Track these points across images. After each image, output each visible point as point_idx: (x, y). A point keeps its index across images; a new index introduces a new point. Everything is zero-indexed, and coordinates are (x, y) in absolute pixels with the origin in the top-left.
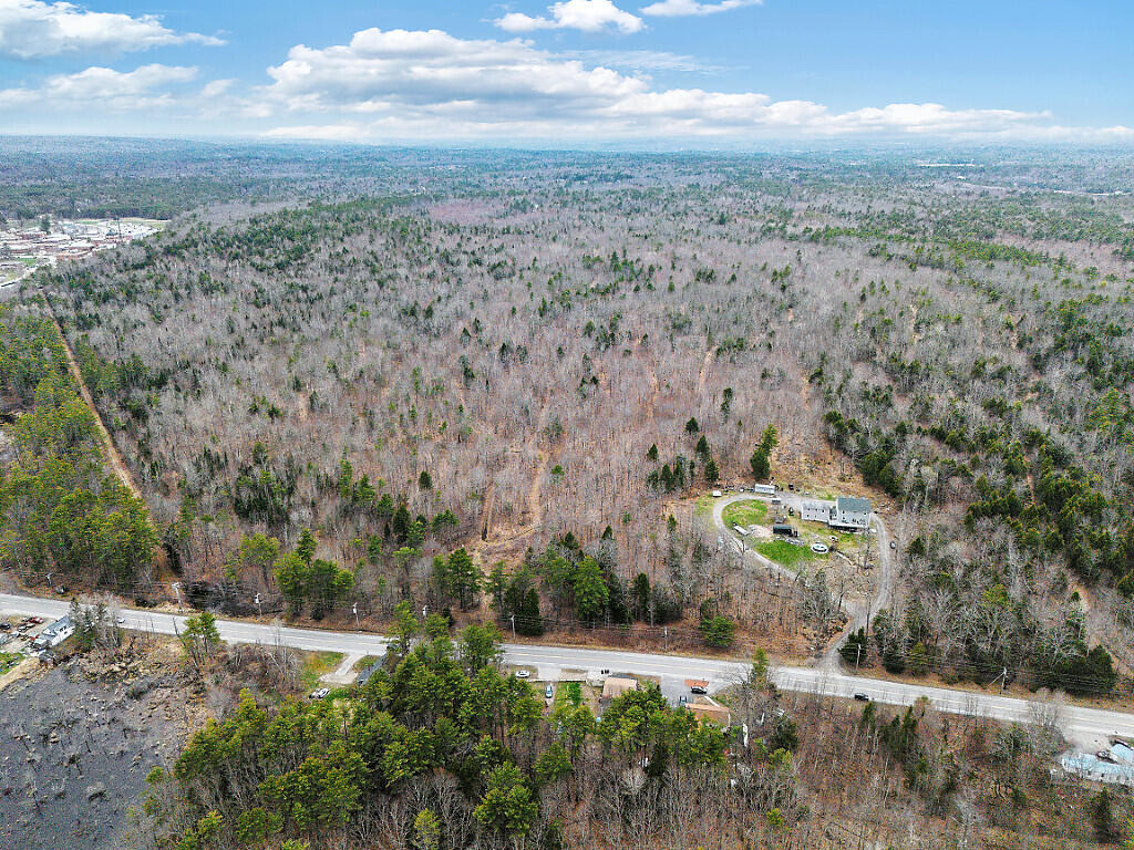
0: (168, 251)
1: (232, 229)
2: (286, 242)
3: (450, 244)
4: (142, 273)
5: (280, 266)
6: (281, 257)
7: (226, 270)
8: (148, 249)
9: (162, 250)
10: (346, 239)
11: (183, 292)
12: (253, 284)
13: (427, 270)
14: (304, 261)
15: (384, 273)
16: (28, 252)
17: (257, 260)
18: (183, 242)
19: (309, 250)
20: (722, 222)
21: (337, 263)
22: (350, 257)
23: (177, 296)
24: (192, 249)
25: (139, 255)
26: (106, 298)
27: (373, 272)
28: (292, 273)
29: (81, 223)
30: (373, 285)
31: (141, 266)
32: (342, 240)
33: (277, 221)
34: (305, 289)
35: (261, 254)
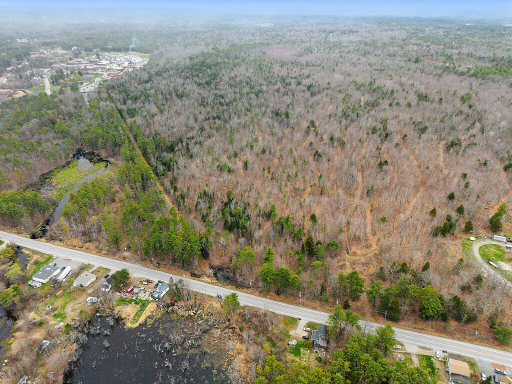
0: (157, 74)
1: (183, 63)
2: (209, 70)
3: (284, 72)
4: (148, 85)
5: (207, 83)
6: (207, 79)
7: (183, 84)
8: (149, 73)
9: (154, 73)
10: (234, 69)
11: (168, 96)
12: (199, 94)
13: (276, 87)
14: (218, 81)
15: (257, 89)
16: (94, 70)
17: (196, 79)
18: (163, 69)
19: (219, 75)
20: (417, 61)
21: (233, 83)
22: (238, 79)
23: (166, 99)
24: (167, 73)
25: (145, 76)
26: (136, 99)
27: (251, 88)
28: (213, 87)
29: (113, 54)
30: (253, 96)
31: (147, 82)
32: (233, 69)
33: (202, 59)
34: (222, 97)
35: (197, 76)
